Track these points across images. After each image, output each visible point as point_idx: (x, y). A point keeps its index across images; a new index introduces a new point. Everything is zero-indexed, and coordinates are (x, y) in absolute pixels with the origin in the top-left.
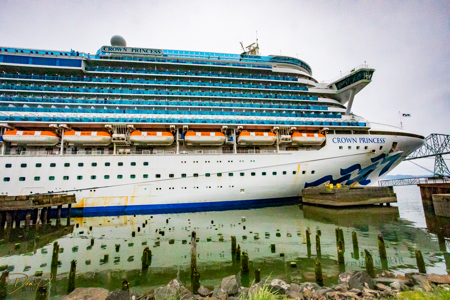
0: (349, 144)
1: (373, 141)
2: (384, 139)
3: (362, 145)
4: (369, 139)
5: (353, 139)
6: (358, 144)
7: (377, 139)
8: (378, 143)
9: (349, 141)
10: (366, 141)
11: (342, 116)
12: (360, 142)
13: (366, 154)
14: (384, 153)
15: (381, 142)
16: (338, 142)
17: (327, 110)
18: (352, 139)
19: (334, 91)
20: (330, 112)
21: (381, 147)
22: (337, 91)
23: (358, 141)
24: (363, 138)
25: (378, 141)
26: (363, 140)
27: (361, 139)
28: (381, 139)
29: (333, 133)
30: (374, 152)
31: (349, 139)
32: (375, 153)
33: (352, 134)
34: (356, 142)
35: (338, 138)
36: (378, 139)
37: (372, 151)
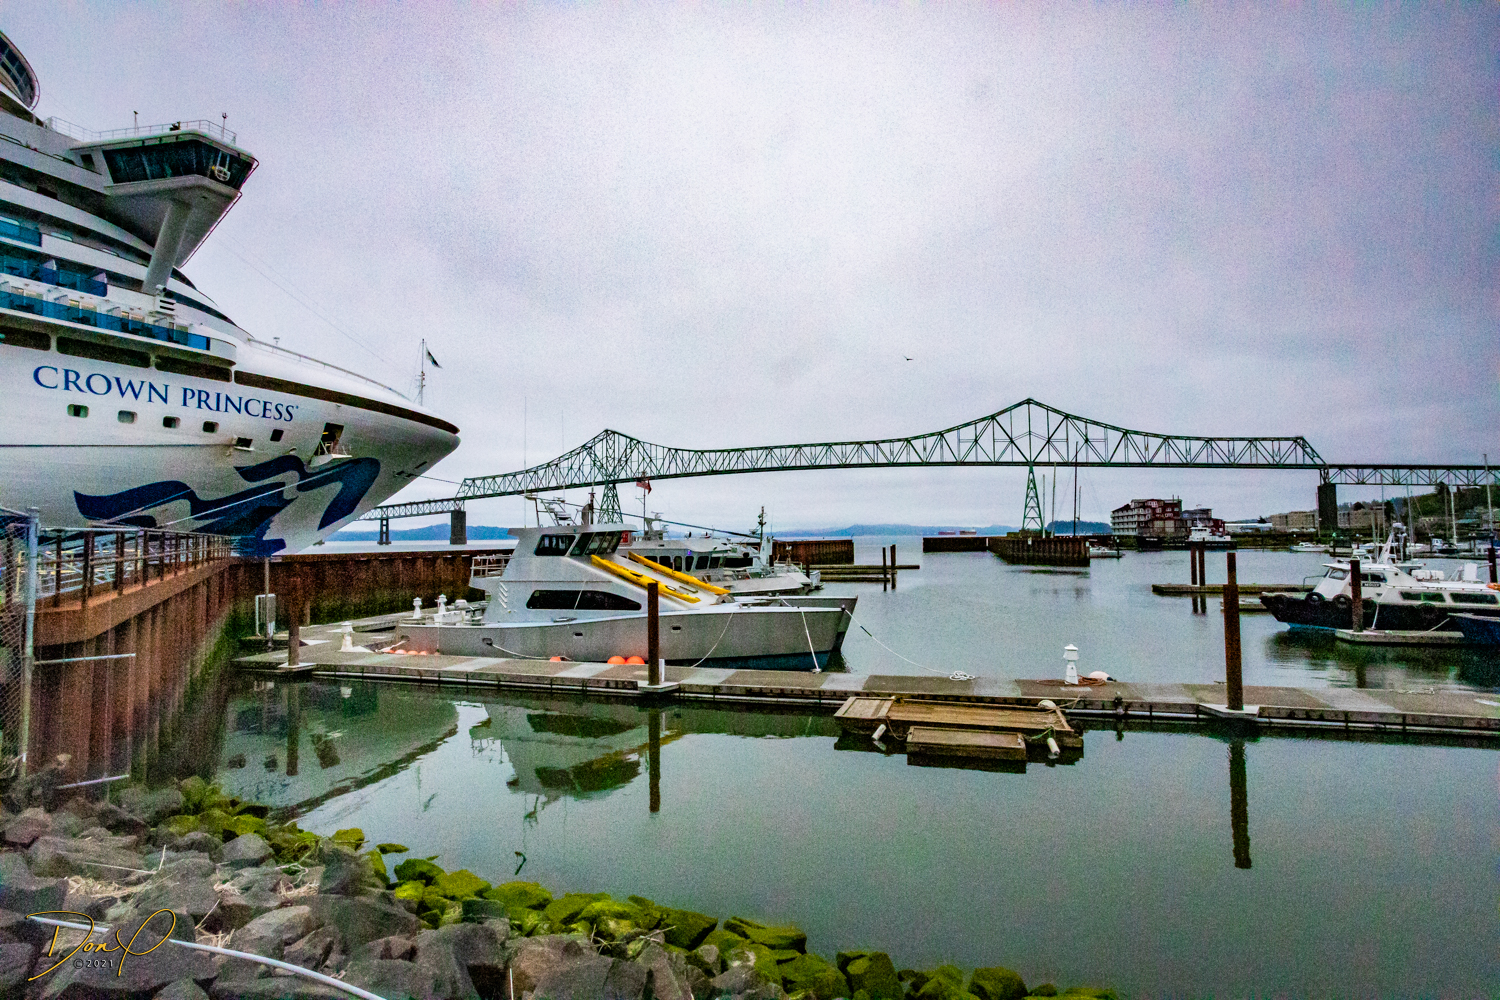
0: (128, 403)
1: (244, 407)
2: (290, 409)
3: (192, 417)
4: (228, 398)
5: (151, 386)
6: (174, 408)
7: (262, 404)
8: (264, 416)
9: (129, 392)
10: (212, 402)
11: (111, 289)
12: (185, 404)
13: (213, 450)
14: (292, 453)
15: (278, 416)
16: (67, 388)
17: (40, 245)
18: (146, 387)
19: (100, 181)
20: (48, 257)
21: (277, 435)
22: (112, 184)
23: (176, 396)
24: (200, 392)
25: (265, 409)
26: (202, 399)
27: (189, 394)
28: (279, 407)
29: (47, 347)
30: (248, 446)
31: (130, 384)
32: (251, 449)
33: (153, 368)
34: (165, 400)
35: (67, 372)
36: (265, 403)
37: (234, 442)
